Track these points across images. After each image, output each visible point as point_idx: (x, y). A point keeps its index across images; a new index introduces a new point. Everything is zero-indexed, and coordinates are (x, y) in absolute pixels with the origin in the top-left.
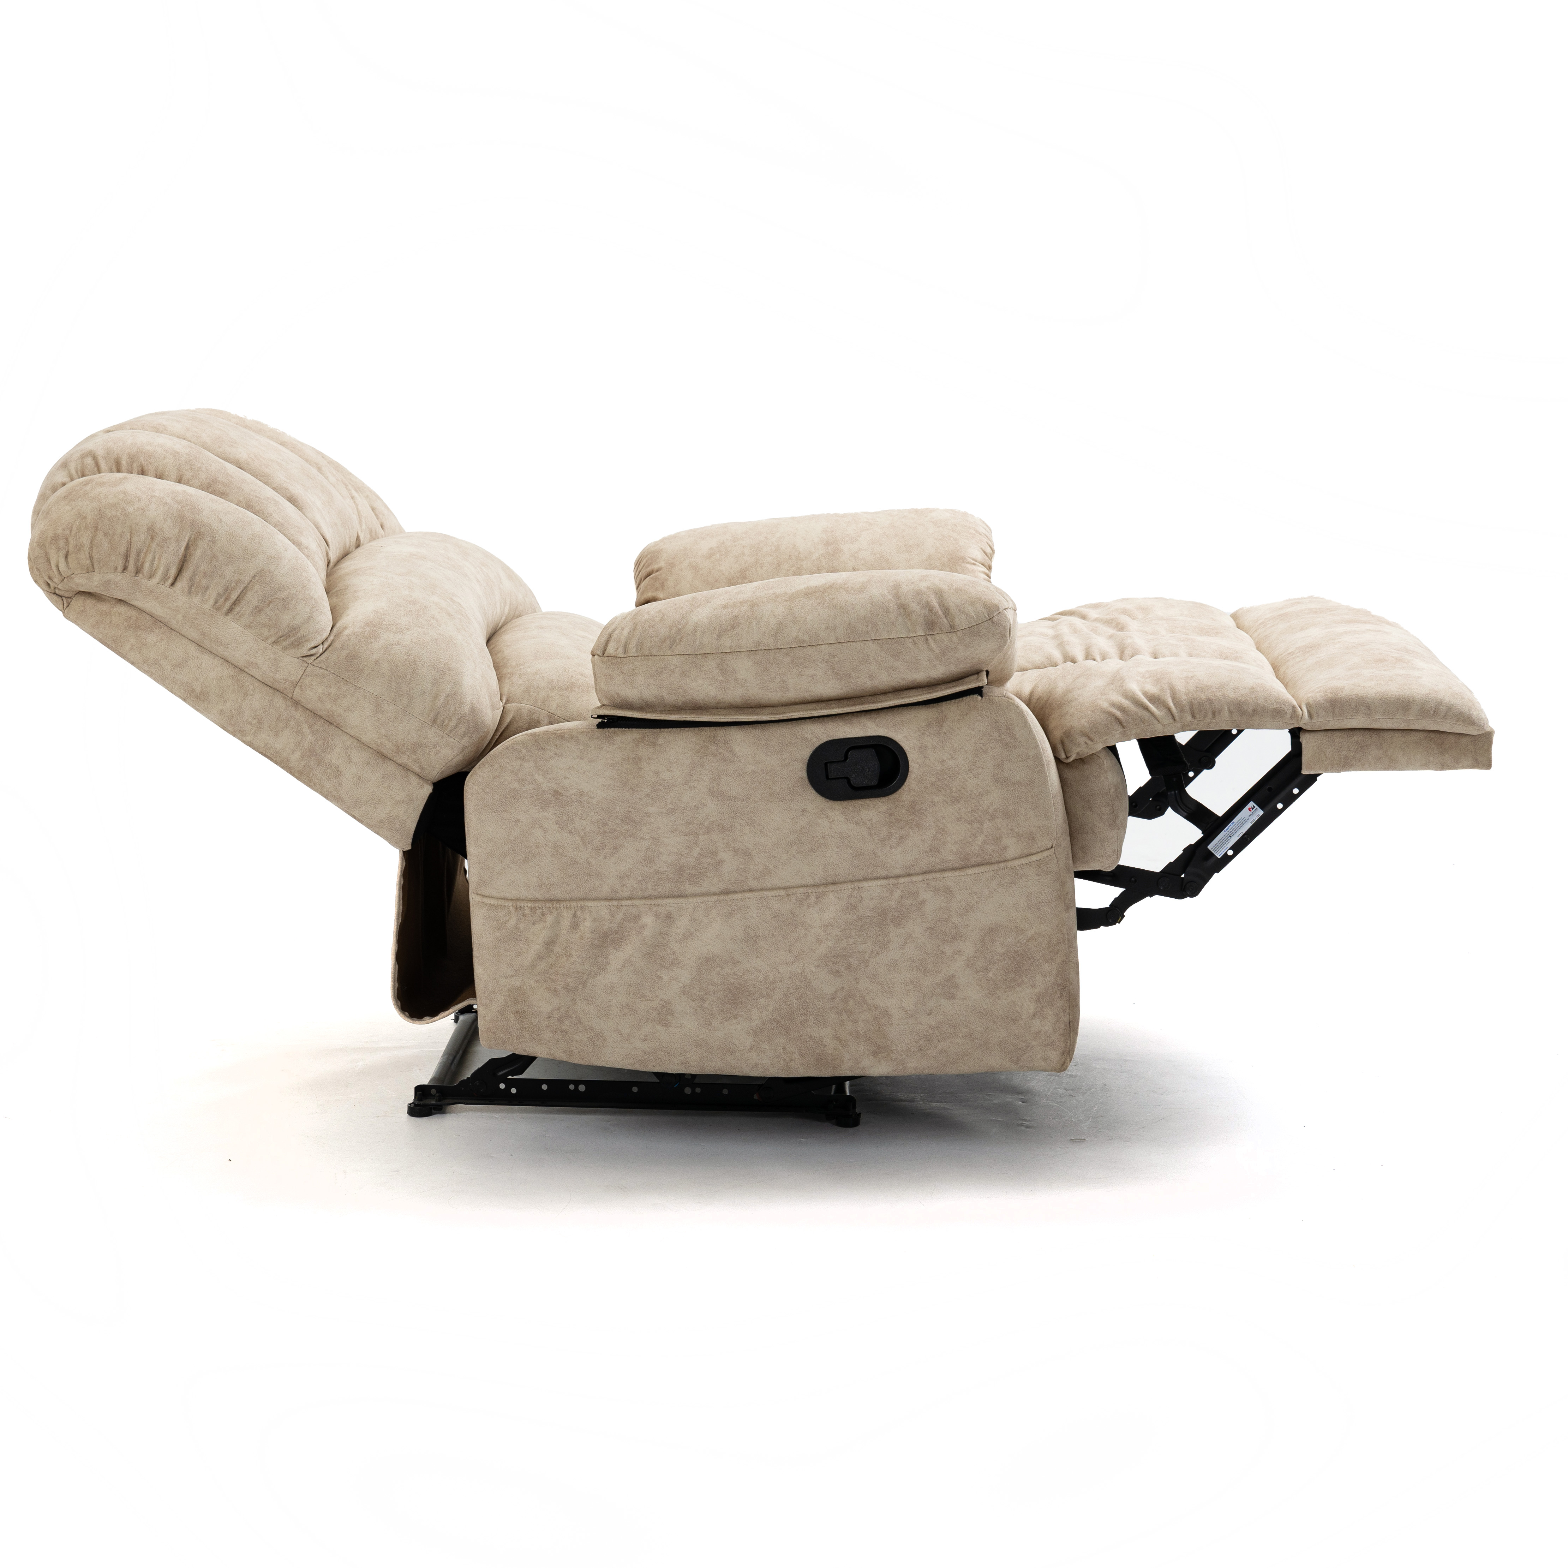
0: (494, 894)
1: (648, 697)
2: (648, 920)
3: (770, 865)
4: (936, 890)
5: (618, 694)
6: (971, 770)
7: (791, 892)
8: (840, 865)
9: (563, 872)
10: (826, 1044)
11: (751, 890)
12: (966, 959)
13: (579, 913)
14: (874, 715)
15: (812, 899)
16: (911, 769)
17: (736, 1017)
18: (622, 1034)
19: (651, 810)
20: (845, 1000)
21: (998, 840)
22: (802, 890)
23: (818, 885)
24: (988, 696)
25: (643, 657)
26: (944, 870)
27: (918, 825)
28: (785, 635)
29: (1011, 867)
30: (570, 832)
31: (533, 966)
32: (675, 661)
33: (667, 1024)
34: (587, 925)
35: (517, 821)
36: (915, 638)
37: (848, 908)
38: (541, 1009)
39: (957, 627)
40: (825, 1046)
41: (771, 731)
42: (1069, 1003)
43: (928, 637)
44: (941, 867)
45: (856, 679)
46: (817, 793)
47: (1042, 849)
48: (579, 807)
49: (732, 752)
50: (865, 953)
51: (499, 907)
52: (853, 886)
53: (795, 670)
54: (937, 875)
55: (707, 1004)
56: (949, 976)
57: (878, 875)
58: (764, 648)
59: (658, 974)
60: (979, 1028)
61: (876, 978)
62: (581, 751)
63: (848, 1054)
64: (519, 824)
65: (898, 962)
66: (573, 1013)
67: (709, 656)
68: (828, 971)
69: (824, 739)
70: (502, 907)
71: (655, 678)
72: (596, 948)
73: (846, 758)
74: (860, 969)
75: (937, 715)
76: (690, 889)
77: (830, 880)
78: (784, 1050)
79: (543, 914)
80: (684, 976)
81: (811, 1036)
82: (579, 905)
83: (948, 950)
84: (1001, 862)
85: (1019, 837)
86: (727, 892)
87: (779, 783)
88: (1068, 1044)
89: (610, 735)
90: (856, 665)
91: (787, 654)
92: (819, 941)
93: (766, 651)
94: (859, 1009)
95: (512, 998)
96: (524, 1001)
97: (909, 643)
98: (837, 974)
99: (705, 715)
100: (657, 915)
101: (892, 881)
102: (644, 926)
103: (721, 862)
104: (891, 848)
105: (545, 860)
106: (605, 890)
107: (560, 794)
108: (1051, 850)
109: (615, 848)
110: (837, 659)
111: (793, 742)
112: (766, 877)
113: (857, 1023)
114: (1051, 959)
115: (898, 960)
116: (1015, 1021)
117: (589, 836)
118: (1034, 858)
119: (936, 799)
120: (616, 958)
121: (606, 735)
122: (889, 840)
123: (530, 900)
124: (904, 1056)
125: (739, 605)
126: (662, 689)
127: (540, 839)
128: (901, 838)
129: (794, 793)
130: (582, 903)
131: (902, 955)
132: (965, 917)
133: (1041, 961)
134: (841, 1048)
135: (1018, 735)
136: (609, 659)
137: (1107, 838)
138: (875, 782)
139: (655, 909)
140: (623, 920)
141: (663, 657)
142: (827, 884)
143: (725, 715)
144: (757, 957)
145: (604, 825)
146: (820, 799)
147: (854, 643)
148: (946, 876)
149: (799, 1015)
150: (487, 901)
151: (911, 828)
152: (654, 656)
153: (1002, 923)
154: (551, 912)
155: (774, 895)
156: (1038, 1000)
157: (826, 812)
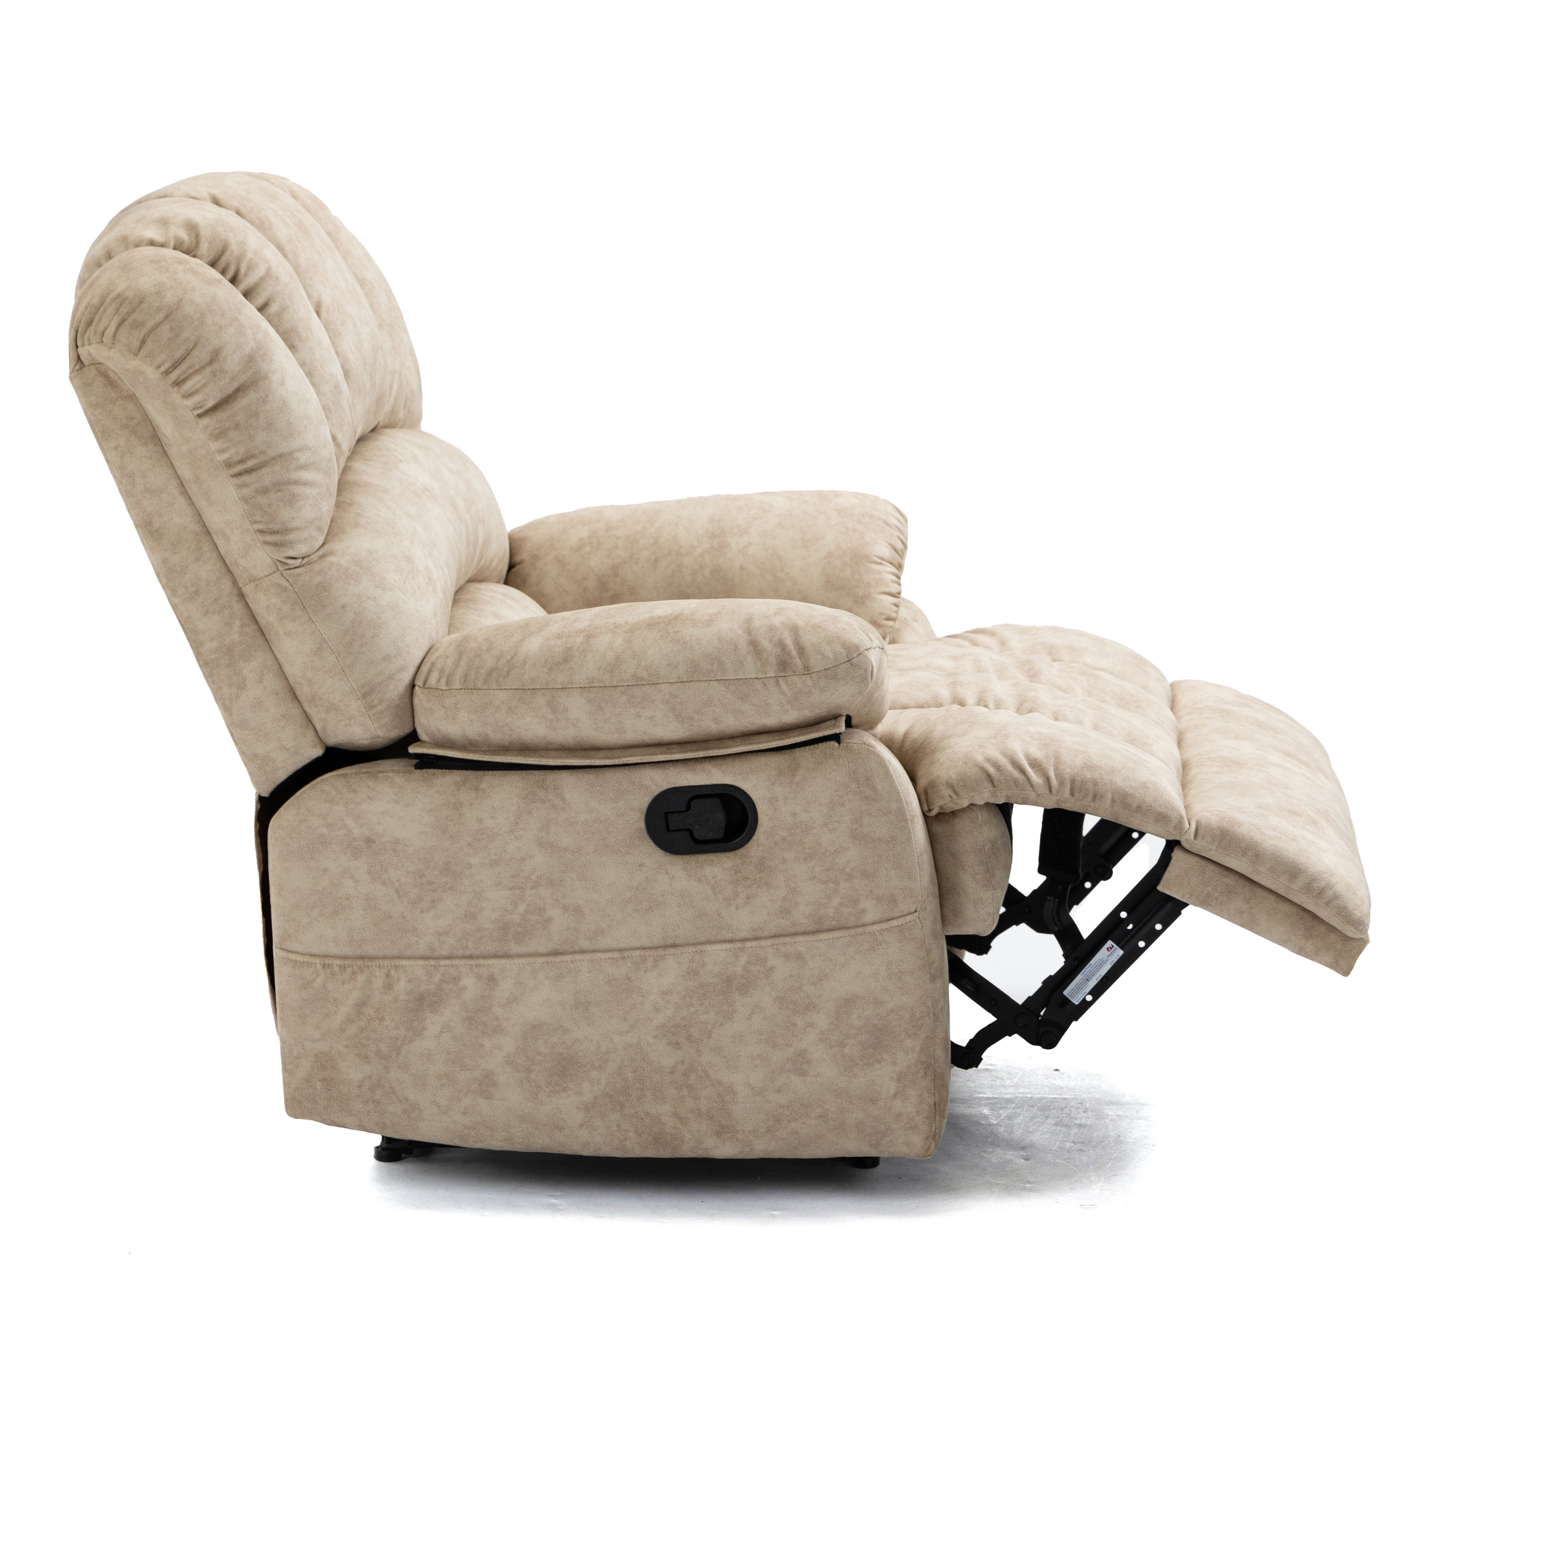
0: (300, 949)
1: (471, 734)
2: (468, 981)
3: (604, 925)
4: (787, 956)
5: (439, 730)
6: (826, 825)
7: (626, 954)
8: (681, 925)
9: (376, 927)
10: (665, 1122)
11: (582, 952)
12: (819, 1032)
13: (392, 973)
14: (719, 762)
15: (649, 963)
16: (760, 822)
17: (565, 1090)
18: (439, 1107)
19: (473, 860)
20: (685, 1074)
21: (855, 902)
22: (638, 953)
23: (656, 948)
24: (847, 743)
25: (466, 691)
26: (796, 934)
27: (767, 884)
28: (623, 672)
29: (870, 933)
30: (384, 884)
31: (342, 1030)
32: (501, 696)
33: (489, 1097)
34: (402, 986)
35: (326, 870)
36: (764, 680)
37: (689, 974)
38: (351, 1077)
39: (812, 668)
40: (663, 1124)
41: (606, 777)
42: (934, 1083)
43: (779, 679)
44: (793, 931)
45: (699, 722)
46: (656, 846)
47: (905, 913)
48: (393, 855)
49: (563, 799)
50: (708, 1023)
51: (305, 964)
52: (694, 949)
53: (632, 710)
54: (788, 940)
55: (533, 1076)
56: (800, 1051)
57: (723, 938)
58: (599, 685)
59: (480, 1041)
60: (833, 1109)
61: (720, 1051)
62: (396, 794)
63: (689, 1133)
64: (327, 873)
65: (744, 1034)
66: (386, 1082)
67: (538, 691)
68: (666, 1042)
69: (665, 786)
70: (309, 964)
71: (479, 713)
72: (411, 1011)
73: (688, 808)
74: (702, 1040)
75: (789, 762)
76: (515, 948)
77: (669, 942)
78: (618, 1128)
79: (354, 973)
80: (509, 1044)
81: (648, 1113)
82: (393, 964)
83: (800, 1022)
84: (859, 926)
85: (879, 899)
86: (556, 953)
87: (615, 834)
88: (934, 1128)
89: (428, 777)
90: (700, 707)
91: (624, 693)
92: (657, 1010)
93: (601, 689)
94: (701, 1084)
95: (319, 1064)
96: (332, 1067)
97: (758, 685)
98: (677, 1045)
99: (533, 757)
100: (478, 977)
101: (738, 945)
102: (464, 988)
103: (550, 920)
104: (737, 908)
105: (356, 913)
106: (422, 948)
107: (373, 841)
108: (914, 914)
109: (433, 902)
110: (678, 700)
111: (630, 789)
112: (599, 938)
113: (699, 1100)
114: (914, 1034)
115: (744, 1032)
116: (874, 1101)
117: (404, 888)
118: (894, 923)
119: (788, 855)
120: (433, 1023)
121: (424, 777)
122: (734, 899)
123: (339, 957)
124: (750, 1137)
125: (574, 634)
126: (487, 726)
127: (350, 890)
128: (748, 898)
129: (630, 845)
130: (396, 962)
131: (749, 1027)
132: (818, 987)
133: (903, 1036)
134: (681, 1127)
135: (879, 787)
136: (429, 692)
137: (980, 899)
138: (720, 835)
139: (476, 970)
140: (441, 981)
141: (488, 691)
142: (665, 947)
143: (555, 758)
144: (589, 1025)
145: (421, 876)
146: (659, 854)
147: (698, 683)
148: (798, 941)
149: (635, 1090)
150: (292, 957)
151: (759, 887)
152: (479, 689)
153: (860, 994)
154: (362, 971)
155: (608, 958)
156: (899, 1079)
157: (666, 867)
